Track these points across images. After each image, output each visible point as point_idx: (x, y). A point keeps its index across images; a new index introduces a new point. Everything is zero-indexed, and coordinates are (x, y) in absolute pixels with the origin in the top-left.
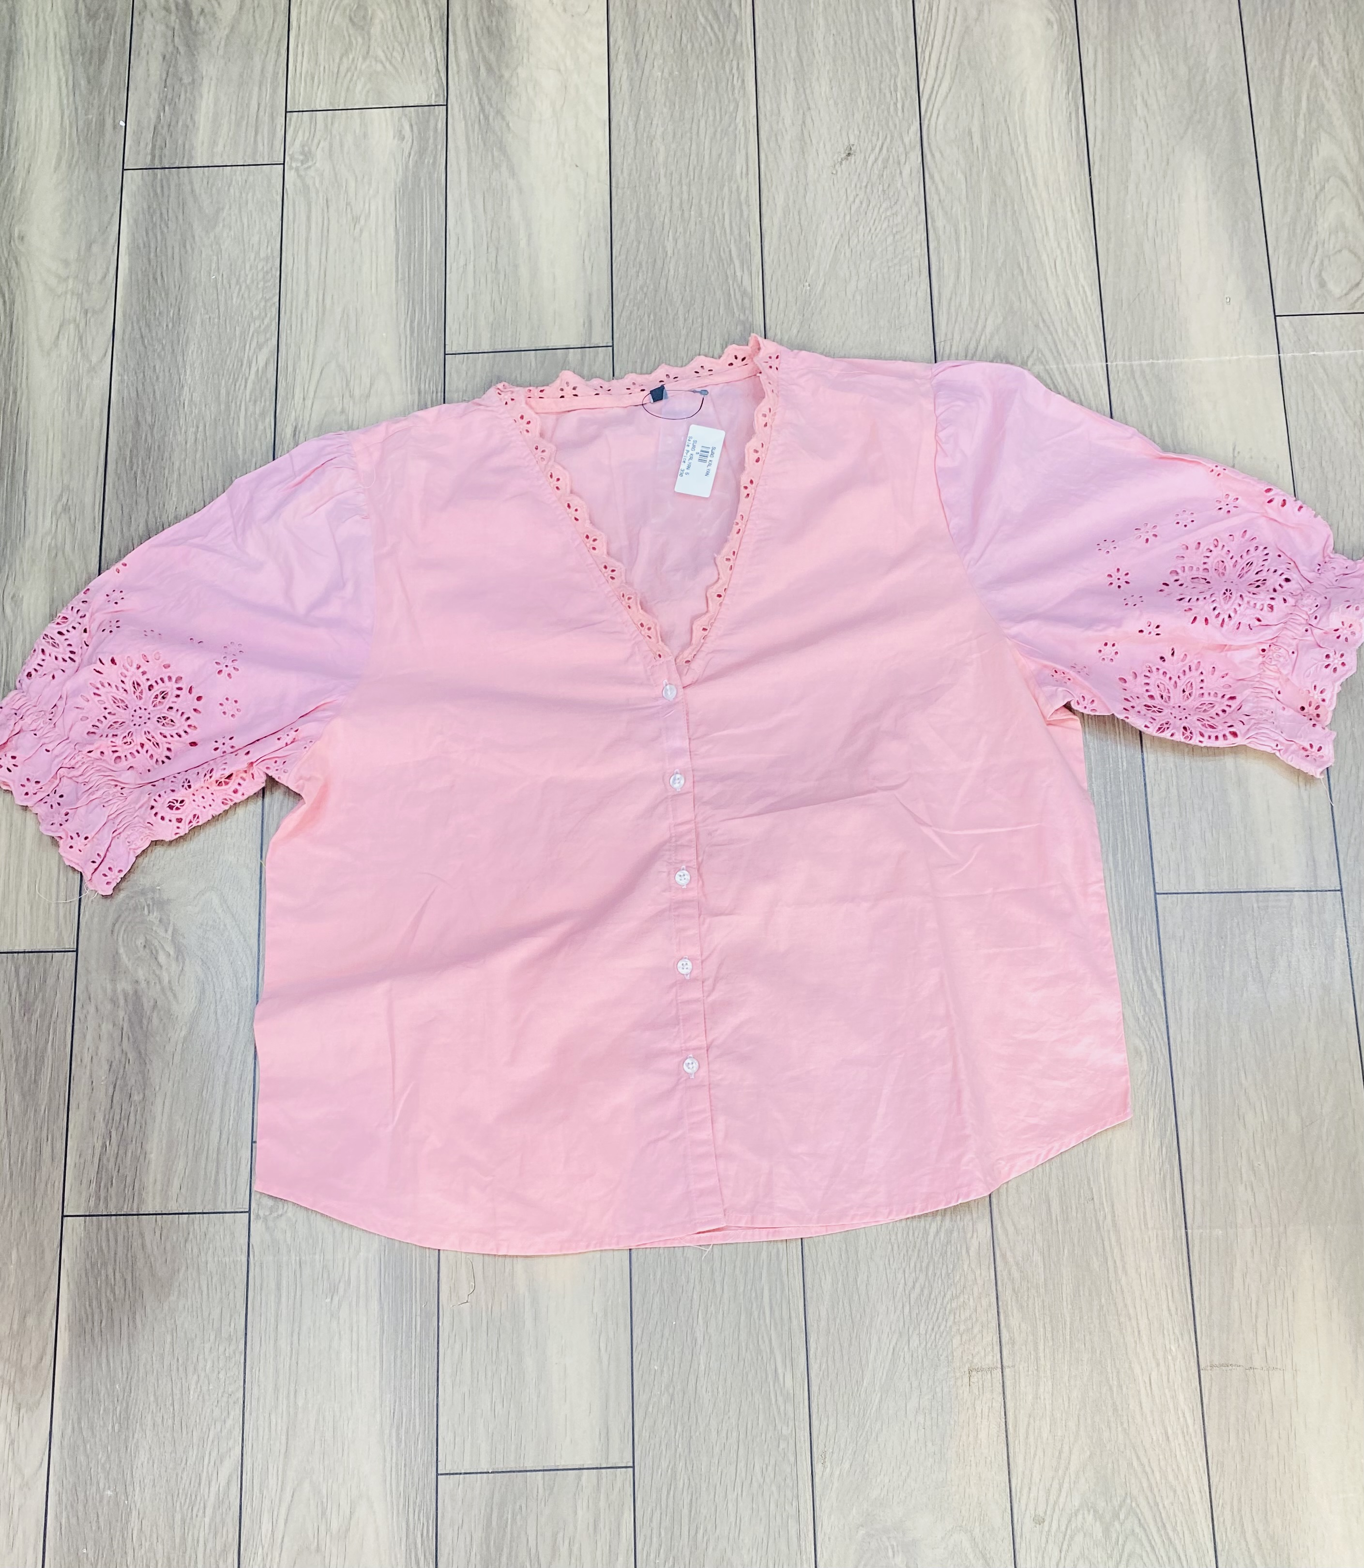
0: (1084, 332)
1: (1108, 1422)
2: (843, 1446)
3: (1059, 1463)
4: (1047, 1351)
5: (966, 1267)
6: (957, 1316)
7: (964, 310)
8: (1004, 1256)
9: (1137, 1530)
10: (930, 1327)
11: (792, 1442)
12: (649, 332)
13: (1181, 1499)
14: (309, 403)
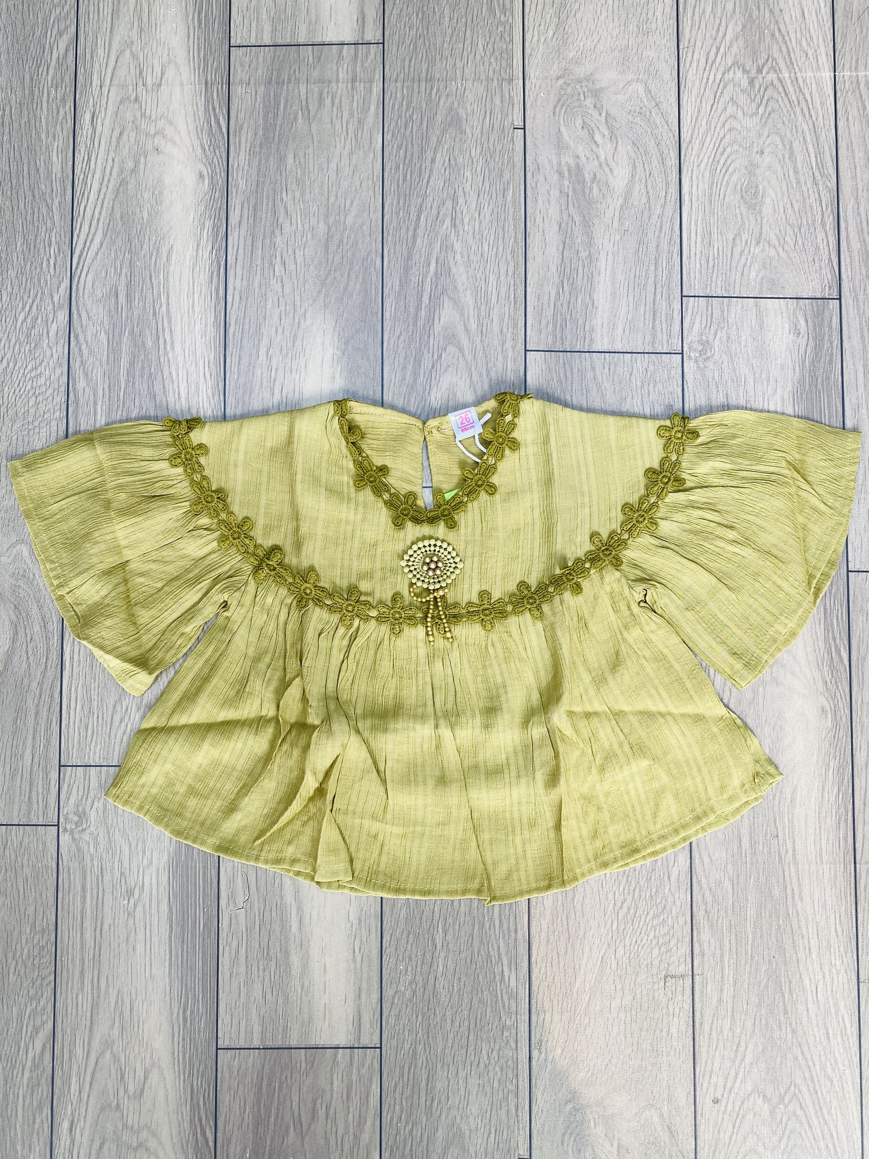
0: (816, 42)
1: (780, 1023)
2: (556, 1036)
3: (736, 1056)
4: (731, 962)
5: (667, 891)
6: (657, 932)
7: (707, 17)
8: (699, 883)
9: (799, 1112)
10: (634, 940)
11: (514, 1031)
12: (418, 29)
13: (837, 1088)
14: (105, 90)
